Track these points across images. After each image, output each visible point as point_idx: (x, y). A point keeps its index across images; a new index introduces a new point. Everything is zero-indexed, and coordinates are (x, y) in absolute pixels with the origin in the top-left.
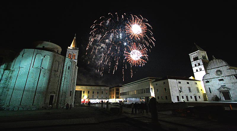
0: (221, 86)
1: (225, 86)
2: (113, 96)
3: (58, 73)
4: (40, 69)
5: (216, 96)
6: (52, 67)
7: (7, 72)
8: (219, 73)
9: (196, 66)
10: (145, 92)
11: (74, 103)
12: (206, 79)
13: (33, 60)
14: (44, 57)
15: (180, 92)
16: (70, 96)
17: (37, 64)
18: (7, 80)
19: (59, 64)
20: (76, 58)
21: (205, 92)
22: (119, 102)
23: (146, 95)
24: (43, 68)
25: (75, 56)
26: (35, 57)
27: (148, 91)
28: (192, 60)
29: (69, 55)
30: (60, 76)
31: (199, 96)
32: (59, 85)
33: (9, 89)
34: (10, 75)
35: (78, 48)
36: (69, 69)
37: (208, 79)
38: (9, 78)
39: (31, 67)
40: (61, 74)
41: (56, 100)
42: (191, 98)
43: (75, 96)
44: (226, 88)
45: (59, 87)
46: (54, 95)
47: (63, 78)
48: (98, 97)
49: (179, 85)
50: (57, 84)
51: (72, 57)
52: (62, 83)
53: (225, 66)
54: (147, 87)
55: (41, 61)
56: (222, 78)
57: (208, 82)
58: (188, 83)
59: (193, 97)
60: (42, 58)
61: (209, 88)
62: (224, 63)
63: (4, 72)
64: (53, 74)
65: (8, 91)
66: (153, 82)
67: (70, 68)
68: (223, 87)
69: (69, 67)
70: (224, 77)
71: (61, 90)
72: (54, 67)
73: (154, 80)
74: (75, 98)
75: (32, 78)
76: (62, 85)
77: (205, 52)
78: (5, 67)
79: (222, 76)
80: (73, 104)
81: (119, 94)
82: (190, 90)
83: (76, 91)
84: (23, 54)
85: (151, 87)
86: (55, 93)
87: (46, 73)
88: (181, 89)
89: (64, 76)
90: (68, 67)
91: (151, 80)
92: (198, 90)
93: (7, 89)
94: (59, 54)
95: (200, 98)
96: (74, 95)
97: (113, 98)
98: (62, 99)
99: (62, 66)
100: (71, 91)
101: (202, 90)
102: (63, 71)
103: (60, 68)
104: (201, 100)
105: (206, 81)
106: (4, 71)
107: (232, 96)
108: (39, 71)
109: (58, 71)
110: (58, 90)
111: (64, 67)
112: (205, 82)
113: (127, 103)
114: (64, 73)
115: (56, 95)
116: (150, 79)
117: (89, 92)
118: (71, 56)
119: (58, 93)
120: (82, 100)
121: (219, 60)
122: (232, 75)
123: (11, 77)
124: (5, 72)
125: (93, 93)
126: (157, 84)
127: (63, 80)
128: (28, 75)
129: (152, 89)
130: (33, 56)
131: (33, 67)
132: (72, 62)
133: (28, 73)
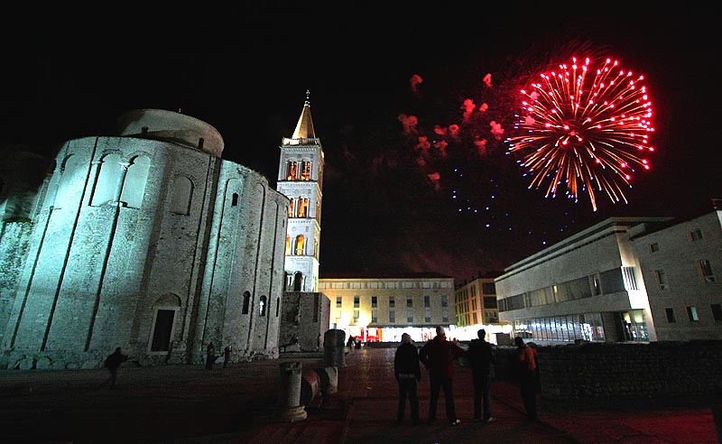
2: (475, 316)
3: (191, 224)
4: (115, 210)
6: (161, 198)
7: (13, 229)
10: (598, 293)
13: (92, 178)
14: (131, 162)
16: (245, 311)
17: (106, 190)
18: (12, 258)
19: (193, 188)
20: (314, 176)
23: (608, 302)
24: (125, 205)
25: (309, 168)
26: (99, 166)
27: (613, 282)
29: (289, 166)
30: (198, 232)
32: (196, 270)
33: (17, 288)
34: (24, 238)
35: (318, 141)
36: (234, 203)
38: (21, 251)
39: (85, 203)
40: (203, 227)
41: (183, 330)
45: (195, 277)
46: (179, 308)
48: (410, 320)
50: (189, 264)
51: (299, 172)
52: (211, 259)
54: (609, 266)
55: (119, 180)
60: (123, 169)
63: (4, 229)
64: (165, 224)
65: (14, 295)
66: (632, 239)
67: (240, 199)
69: (235, 196)
71: (204, 290)
72: (168, 200)
73: (640, 228)
75: (86, 243)
76: (209, 269)
78: (7, 211)
80: (271, 344)
84: (65, 162)
85: (625, 264)
86: (180, 301)
87: (136, 222)
89: (215, 231)
90: (230, 198)
91: (625, 228)
93: (13, 291)
98: (211, 323)
99: (208, 194)
100: (248, 293)
102: (211, 212)
103: (197, 204)
106: (5, 225)
108: (112, 219)
109: (188, 214)
110: (193, 290)
111: (218, 198)
114: (216, 223)
115: (186, 310)
116: (619, 224)
117: (374, 300)
118: (294, 170)
119: (191, 301)
123: (26, 245)
124: (8, 227)
125: (392, 302)
126: (654, 248)
127: (212, 250)
128: (73, 234)
129: (631, 271)
130: (91, 165)
131: (90, 204)
132: (245, 177)
133: (72, 227)
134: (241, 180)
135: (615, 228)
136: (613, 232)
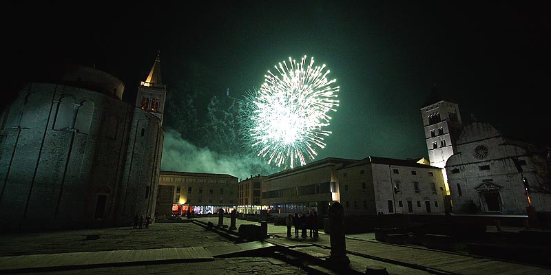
0: (484, 181)
1: (491, 180)
2: (247, 200)
4: (72, 134)
5: (472, 201)
6: (101, 128)
8: (482, 152)
9: (433, 135)
10: (318, 192)
11: (156, 213)
12: (453, 166)
13: (54, 112)
14: (81, 104)
15: (396, 192)
16: (146, 198)
17: (63, 120)
19: (118, 123)
20: (162, 109)
21: (449, 194)
22: (259, 213)
23: (322, 197)
24: (78, 131)
25: (157, 104)
26: (59, 104)
28: (426, 122)
29: (143, 100)
30: (120, 150)
31: (436, 203)
32: (119, 172)
35: (165, 88)
36: (143, 134)
37: (457, 166)
39: (50, 127)
40: (123, 147)
42: (419, 205)
43: (158, 197)
44: (493, 184)
45: (118, 177)
46: (109, 195)
47: (129, 157)
48: (211, 201)
49: (396, 177)
50: (115, 169)
51: (150, 105)
52: (127, 167)
53: (497, 137)
54: (325, 181)
55: (73, 115)
56: (488, 164)
57: (456, 171)
58: (414, 173)
59: (423, 203)
60: (75, 107)
61: (458, 185)
62: (494, 132)
66: (337, 169)
67: (146, 132)
68: (488, 182)
69: (143, 130)
70: (491, 162)
71: (123, 184)
73: (341, 165)
74: (157, 203)
75: (52, 153)
76: (127, 173)
77: (457, 105)
79: (488, 158)
80: (153, 215)
81: (261, 194)
82: (416, 187)
83: (160, 187)
84: (27, 96)
85: (332, 180)
86: (110, 190)
87: (85, 142)
88: (397, 186)
89: (130, 150)
90: (140, 131)
91: (333, 164)
92: (435, 188)
94: (118, 98)
95: (436, 206)
96: (155, 196)
97: (247, 204)
99: (127, 127)
100: (148, 187)
101: (441, 188)
102: (128, 138)
103: (120, 133)
104: (438, 210)
105: (452, 169)
107: (503, 203)
108: (70, 139)
109: (115, 139)
110: (117, 184)
111: (132, 131)
112: (450, 172)
113: (276, 214)
114: (131, 145)
116: (332, 161)
117: (190, 189)
118: (147, 104)
119: (116, 191)
120: (175, 208)
121: (485, 124)
122: (508, 158)
125: (201, 191)
126: (345, 175)
127: (129, 161)
128: (42, 147)
129: (334, 183)
130: (53, 102)
131: (53, 128)
132: (149, 119)
133: (41, 142)
134: (147, 121)
135: (330, 164)
136: (329, 166)
